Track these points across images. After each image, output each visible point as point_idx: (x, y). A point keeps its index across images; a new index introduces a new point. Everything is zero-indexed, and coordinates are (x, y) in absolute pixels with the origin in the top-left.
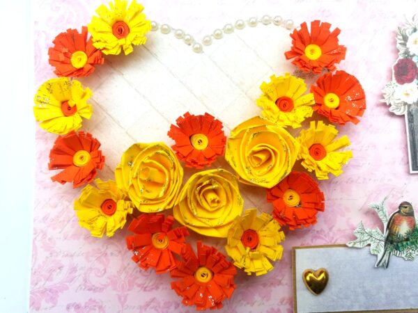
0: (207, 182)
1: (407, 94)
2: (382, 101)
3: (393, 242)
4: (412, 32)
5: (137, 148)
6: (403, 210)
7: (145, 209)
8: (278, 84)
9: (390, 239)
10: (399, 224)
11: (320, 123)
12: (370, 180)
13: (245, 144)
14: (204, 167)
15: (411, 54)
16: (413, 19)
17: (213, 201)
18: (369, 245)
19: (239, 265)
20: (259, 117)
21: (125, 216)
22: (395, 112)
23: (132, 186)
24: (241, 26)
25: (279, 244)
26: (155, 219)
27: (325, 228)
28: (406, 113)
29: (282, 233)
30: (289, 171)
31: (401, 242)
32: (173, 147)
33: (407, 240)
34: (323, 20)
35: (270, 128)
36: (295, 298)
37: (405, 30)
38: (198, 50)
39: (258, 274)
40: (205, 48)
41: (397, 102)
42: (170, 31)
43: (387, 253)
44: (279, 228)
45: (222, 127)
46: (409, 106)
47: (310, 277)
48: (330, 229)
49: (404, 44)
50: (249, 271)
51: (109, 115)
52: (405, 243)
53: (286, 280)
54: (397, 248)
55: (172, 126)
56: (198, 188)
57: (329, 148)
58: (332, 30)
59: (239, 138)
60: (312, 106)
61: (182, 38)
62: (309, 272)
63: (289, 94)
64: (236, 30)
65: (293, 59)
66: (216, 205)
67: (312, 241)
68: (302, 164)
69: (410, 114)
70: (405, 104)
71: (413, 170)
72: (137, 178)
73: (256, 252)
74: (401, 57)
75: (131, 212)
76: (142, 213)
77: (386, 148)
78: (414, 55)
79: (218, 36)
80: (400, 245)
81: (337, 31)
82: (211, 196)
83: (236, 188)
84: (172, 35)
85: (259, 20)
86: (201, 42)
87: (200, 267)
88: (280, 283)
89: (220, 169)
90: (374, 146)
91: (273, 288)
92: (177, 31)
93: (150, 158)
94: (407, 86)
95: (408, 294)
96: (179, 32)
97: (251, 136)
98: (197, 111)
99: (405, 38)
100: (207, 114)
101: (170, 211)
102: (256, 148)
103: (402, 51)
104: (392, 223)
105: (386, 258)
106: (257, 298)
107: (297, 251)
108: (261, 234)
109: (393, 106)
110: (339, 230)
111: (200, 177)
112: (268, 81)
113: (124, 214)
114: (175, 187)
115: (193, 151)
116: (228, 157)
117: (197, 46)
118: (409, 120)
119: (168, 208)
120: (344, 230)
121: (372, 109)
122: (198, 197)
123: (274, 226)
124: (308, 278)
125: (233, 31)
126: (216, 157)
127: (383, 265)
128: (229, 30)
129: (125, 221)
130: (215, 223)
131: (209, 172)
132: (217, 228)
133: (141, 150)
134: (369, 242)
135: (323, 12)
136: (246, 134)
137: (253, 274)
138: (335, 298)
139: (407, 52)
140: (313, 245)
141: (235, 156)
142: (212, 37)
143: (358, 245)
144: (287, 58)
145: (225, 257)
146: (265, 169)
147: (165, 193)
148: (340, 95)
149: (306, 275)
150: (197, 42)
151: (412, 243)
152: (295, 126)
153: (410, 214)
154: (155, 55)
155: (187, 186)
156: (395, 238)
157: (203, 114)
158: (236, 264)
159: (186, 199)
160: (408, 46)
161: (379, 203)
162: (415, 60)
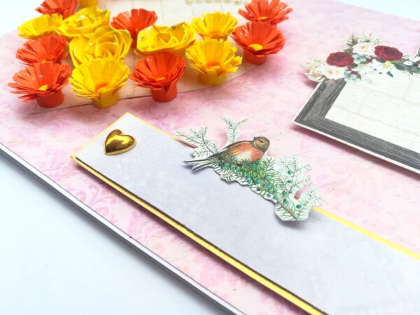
1: (331, 72)
3: (222, 159)
4: (364, 42)
6: (257, 142)
9: (222, 155)
10: (243, 150)
16: (371, 35)
22: (309, 77)
28: (320, 82)
31: (231, 163)
32: (114, 18)
33: (240, 165)
37: (358, 38)
41: (317, 73)
43: (208, 161)
46: (327, 79)
49: (351, 45)
52: (233, 166)
54: (222, 165)
69: (323, 84)
70: (324, 77)
71: (295, 121)
74: (342, 51)
77: (283, 102)
78: (356, 54)
80: (227, 164)
90: (273, 95)
94: (334, 68)
99: (355, 43)
103: (345, 48)
104: (236, 146)
105: (200, 163)
109: (310, 73)
118: (320, 87)
139: (351, 50)
151: (242, 170)
153: (264, 149)
156: (227, 157)
160: (353, 47)
161: (235, 122)
162: (354, 56)
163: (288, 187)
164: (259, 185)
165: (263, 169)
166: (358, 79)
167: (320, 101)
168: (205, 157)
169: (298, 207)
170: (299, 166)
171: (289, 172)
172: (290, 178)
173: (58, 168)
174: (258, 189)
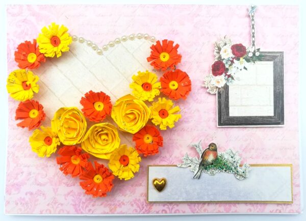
0: (100, 130)
1: (218, 82)
2: (203, 86)
3: (204, 165)
4: (224, 45)
5: (62, 109)
6: (211, 148)
7: (66, 143)
8: (142, 76)
9: (203, 163)
10: (209, 155)
11: (164, 99)
12: (195, 130)
13: (123, 109)
14: (100, 122)
15: (222, 58)
16: (225, 38)
17: (104, 140)
18: (190, 166)
19: (116, 174)
20: (130, 95)
21: (56, 146)
22: (210, 92)
23: (60, 130)
24: (124, 40)
25: (137, 163)
26: (72, 149)
27: (168, 156)
28: (217, 93)
29: (140, 157)
30: (144, 125)
31: (209, 165)
32: (82, 110)
33: (212, 164)
34: (169, 39)
35: (136, 101)
36: (148, 193)
37: (220, 44)
38: (100, 53)
39: (125, 179)
40: (104, 52)
41: (212, 86)
42: (84, 42)
43: (200, 171)
44: (138, 155)
45: (110, 99)
46: (219, 88)
47: (157, 183)
48: (171, 156)
49: (219, 53)
50: (121, 178)
51: (50, 89)
52: (210, 166)
53: (144, 183)
54: (206, 169)
55: (82, 98)
56: (96, 133)
57: (170, 112)
58: (174, 45)
59: (119, 105)
60: (160, 89)
61: (91, 46)
62: (156, 180)
63: (149, 81)
64: (122, 42)
65: (151, 62)
66: (105, 142)
67: (160, 162)
68: (153, 121)
69: (219, 93)
70: (217, 87)
71: (219, 125)
72: (62, 126)
73: (126, 168)
74: (216, 60)
75: (59, 144)
76: (64, 145)
77: (205, 112)
78: (224, 59)
79: (112, 45)
80: (207, 167)
81: (177, 46)
82: (104, 137)
83: (116, 133)
84: (85, 44)
85: (135, 36)
86: (101, 48)
87: (96, 174)
88: (140, 185)
89: (107, 123)
90: (198, 111)
91: (137, 188)
92: (88, 41)
93: (70, 115)
94: (218, 77)
95: (210, 193)
96: (89, 42)
97: (126, 105)
98: (96, 90)
99: (219, 49)
100: (101, 92)
101: (80, 145)
102: (128, 112)
103: (217, 57)
104: (204, 155)
105: (199, 173)
106: (128, 192)
107: (150, 167)
108: (130, 157)
109: (210, 89)
110: (175, 157)
111: (96, 127)
112: (137, 74)
113: (56, 145)
114: (82, 132)
115: (95, 111)
116: (113, 116)
117: (99, 51)
118: (218, 97)
119: (78, 143)
120: (178, 157)
121: (199, 90)
122: (95, 137)
123: (136, 154)
124: (155, 183)
125: (120, 42)
126: (106, 116)
127: (197, 178)
128: (117, 42)
129: (56, 149)
130: (105, 152)
131: (101, 125)
132: (106, 154)
133: (65, 111)
134: (190, 165)
135: (174, 31)
136: (123, 104)
137: (123, 179)
138: (169, 194)
139: (220, 57)
140: (160, 164)
141: (117, 116)
142: (108, 46)
143: (183, 166)
144: (148, 61)
145: (108, 170)
146: (133, 123)
147: (78, 135)
148: (179, 82)
149: (154, 181)
150: (99, 48)
151: (215, 166)
152: (150, 100)
153: (215, 150)
154: (75, 55)
155: (89, 132)
156: (205, 163)
157: (99, 92)
158: (114, 174)
159: (88, 138)
160: (221, 54)
161: (197, 143)
162: (224, 62)
163: (235, 164)
164: (225, 169)
165: (221, 161)
166: (233, 80)
167: (223, 106)
168: (198, 169)
169: (243, 172)
170: (234, 152)
171: (232, 157)
172: (234, 160)
173: (143, 208)
174: (225, 171)
